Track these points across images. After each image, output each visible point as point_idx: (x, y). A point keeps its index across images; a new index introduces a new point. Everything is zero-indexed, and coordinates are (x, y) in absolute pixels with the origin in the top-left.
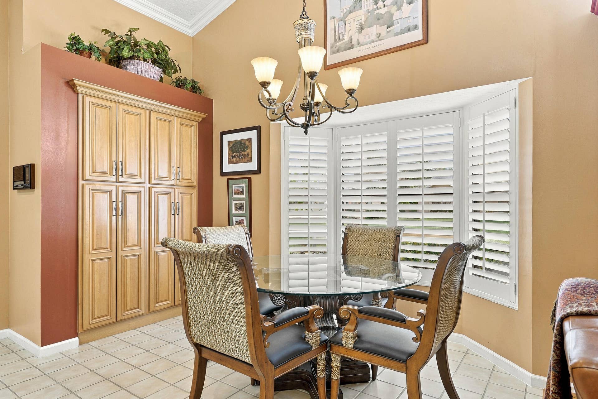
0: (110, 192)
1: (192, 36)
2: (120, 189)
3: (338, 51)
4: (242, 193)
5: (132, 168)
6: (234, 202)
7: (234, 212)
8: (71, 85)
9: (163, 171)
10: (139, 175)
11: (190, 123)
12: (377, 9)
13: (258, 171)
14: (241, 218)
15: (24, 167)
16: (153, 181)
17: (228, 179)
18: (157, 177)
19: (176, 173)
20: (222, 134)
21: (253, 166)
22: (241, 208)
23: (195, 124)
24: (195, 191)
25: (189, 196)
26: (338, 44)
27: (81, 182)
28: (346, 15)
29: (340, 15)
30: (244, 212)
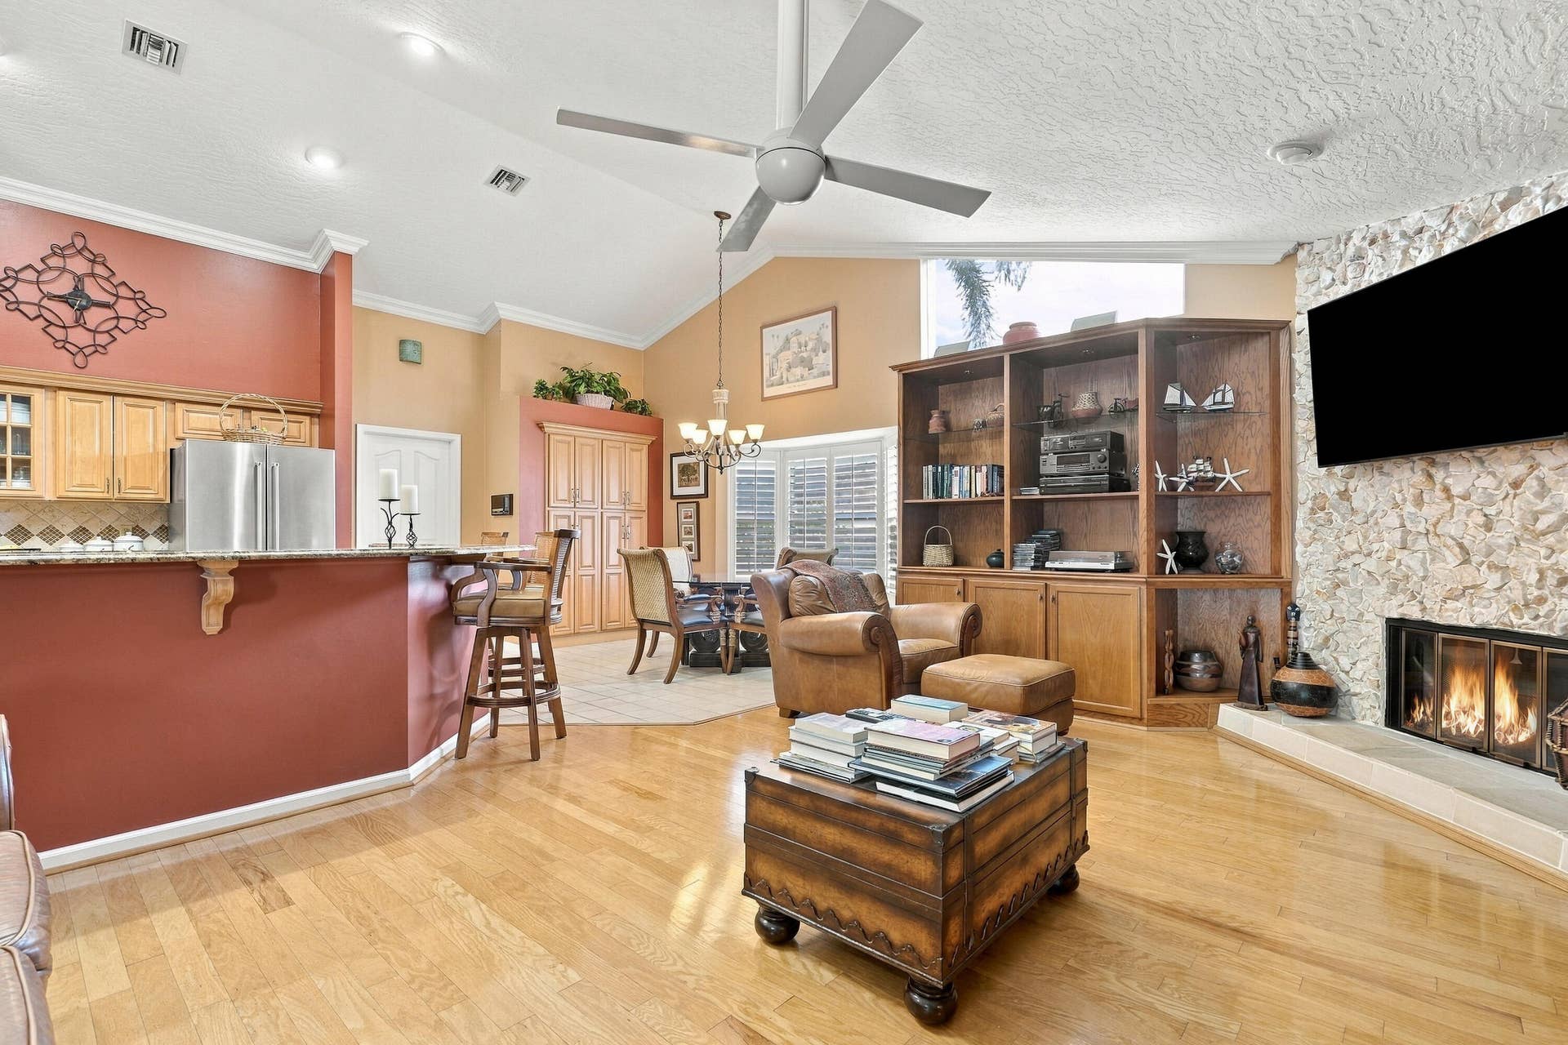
0: (569, 517)
1: (643, 350)
2: (577, 513)
3: (772, 385)
4: (691, 517)
5: (587, 496)
6: (683, 526)
7: (684, 536)
8: (540, 427)
9: (615, 497)
10: (593, 501)
11: (640, 447)
12: (801, 352)
13: (706, 495)
14: (689, 543)
15: (502, 497)
16: (605, 506)
17: (678, 503)
18: (609, 501)
19: (625, 498)
20: (672, 456)
21: (700, 490)
22: (690, 533)
23: (645, 448)
24: (645, 516)
25: (639, 520)
26: (772, 379)
27: (547, 509)
28: (777, 354)
29: (773, 352)
30: (693, 536)
